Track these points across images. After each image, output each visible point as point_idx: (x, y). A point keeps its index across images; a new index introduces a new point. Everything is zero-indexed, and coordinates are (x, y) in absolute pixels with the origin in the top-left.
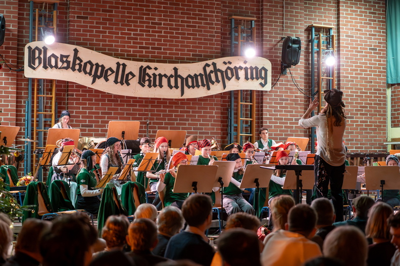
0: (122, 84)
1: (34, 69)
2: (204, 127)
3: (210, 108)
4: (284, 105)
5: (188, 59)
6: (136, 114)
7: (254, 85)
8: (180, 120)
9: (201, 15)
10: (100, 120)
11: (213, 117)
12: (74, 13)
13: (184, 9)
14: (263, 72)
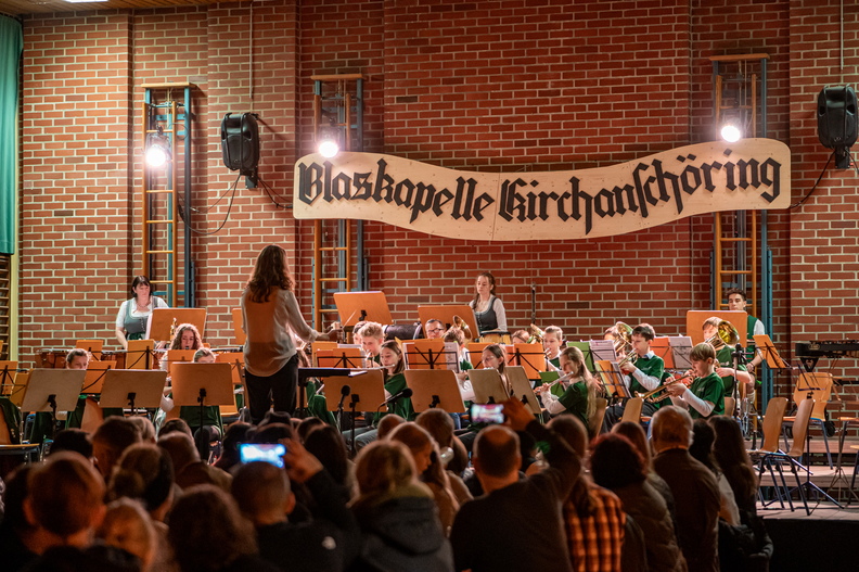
0: (467, 217)
1: (309, 202)
2: (652, 292)
3: (665, 254)
4: (843, 236)
5: (615, 157)
6: (511, 273)
7: (750, 200)
8: (601, 280)
9: (644, 64)
10: (442, 288)
11: (674, 270)
12: (391, 92)
13: (606, 57)
14: (770, 170)
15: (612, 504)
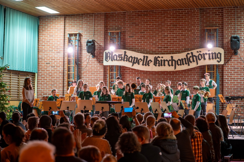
0: (146, 65)
1: (107, 61)
3: (194, 75)
4: (236, 71)
5: (182, 51)
6: (156, 79)
7: (214, 62)
8: (178, 81)
13: (179, 27)
14: (219, 55)
15: (201, 135)
